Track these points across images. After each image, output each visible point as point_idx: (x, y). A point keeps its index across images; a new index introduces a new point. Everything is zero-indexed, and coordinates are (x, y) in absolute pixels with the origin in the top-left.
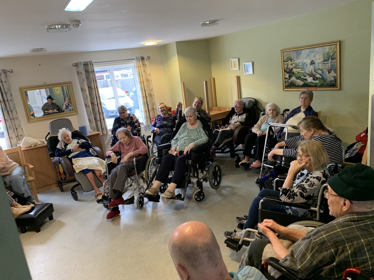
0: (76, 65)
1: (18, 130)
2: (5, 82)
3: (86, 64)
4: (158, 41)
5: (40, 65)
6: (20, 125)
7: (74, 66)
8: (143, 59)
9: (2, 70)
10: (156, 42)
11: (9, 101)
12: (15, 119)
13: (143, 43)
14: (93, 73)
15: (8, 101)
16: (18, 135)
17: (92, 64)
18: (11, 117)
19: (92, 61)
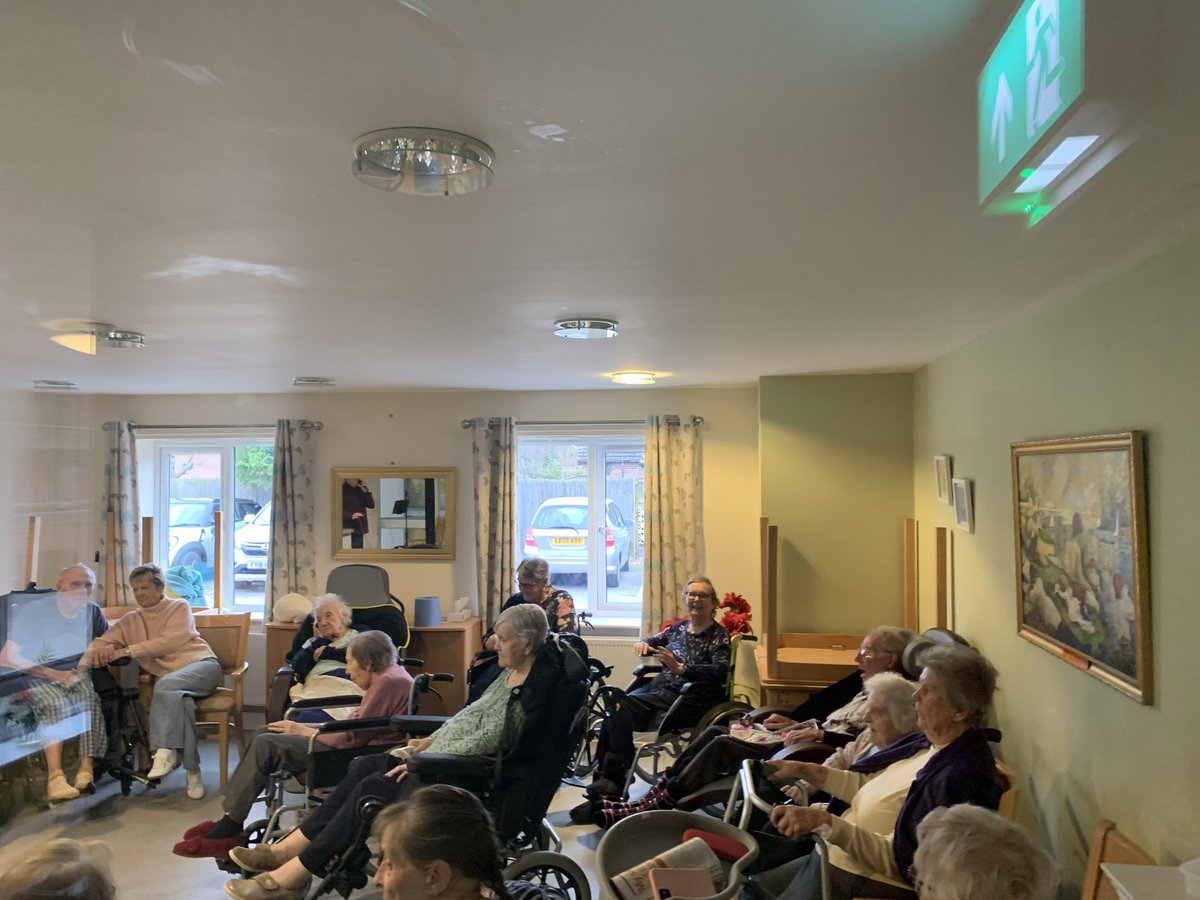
0: (470, 424)
1: (299, 572)
2: (299, 450)
3: (495, 426)
4: (659, 375)
5: (391, 416)
6: (308, 562)
7: (466, 427)
8: (673, 423)
9: (299, 421)
10: (651, 376)
11: (296, 499)
12: (297, 545)
13: (609, 375)
14: (508, 451)
15: (293, 498)
16: (296, 585)
17: (511, 427)
18: (291, 538)
19: (510, 419)
